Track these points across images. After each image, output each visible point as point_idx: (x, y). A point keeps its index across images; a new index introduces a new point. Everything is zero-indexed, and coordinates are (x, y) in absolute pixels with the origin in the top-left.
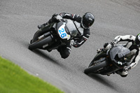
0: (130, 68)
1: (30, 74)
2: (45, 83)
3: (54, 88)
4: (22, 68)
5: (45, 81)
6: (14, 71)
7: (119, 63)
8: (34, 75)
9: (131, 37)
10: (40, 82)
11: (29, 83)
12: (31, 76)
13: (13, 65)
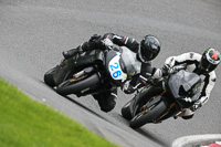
0: (200, 106)
1: (33, 99)
2: (57, 114)
3: (71, 121)
4: (19, 89)
5: (56, 110)
6: (7, 94)
7: (186, 99)
8: (39, 101)
9: (192, 56)
10: (48, 111)
11: (30, 113)
12: (35, 102)
13: (6, 85)
